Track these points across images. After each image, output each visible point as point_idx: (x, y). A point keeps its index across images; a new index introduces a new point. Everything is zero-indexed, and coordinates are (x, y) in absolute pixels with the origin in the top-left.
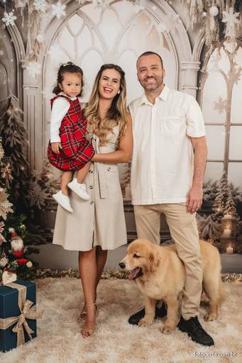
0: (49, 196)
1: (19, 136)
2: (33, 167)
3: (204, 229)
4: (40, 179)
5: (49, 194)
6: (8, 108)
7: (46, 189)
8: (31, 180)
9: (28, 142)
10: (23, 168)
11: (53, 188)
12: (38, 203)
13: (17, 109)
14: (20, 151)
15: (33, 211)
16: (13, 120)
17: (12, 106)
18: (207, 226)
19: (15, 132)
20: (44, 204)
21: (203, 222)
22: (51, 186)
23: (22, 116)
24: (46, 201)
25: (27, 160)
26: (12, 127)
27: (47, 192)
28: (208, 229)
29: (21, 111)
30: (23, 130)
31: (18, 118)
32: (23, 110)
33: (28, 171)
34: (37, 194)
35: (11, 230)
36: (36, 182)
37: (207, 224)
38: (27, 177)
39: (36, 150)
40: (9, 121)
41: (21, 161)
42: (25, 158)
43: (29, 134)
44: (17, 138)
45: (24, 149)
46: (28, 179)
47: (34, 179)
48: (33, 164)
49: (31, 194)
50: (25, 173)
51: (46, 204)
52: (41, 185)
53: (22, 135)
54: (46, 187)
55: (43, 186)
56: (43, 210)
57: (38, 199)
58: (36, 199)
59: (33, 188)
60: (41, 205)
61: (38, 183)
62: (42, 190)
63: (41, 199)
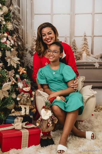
1: (17, 23)
2: (26, 42)
4: (31, 50)
6: (10, 5)
8: (25, 51)
9: (23, 27)
10: (20, 43)
12: (29, 65)
13: (16, 6)
14: (18, 32)
16: (14, 13)
17: (13, 5)
19: (15, 20)
23: (19, 10)
25: (22, 38)
26: (13, 17)
29: (18, 7)
30: (20, 19)
31: (16, 12)
32: (19, 7)
33: (23, 45)
34: (29, 59)
36: (28, 52)
38: (22, 48)
39: (28, 32)
40: (11, 14)
41: (18, 39)
42: (21, 37)
43: (23, 22)
44: (16, 24)
45: (20, 31)
46: (23, 50)
47: (27, 50)
48: (26, 41)
49: (25, 59)
50: (21, 46)
52: (31, 54)
53: (19, 22)
55: (32, 54)
56: (32, 69)
57: (29, 62)
58: (28, 62)
59: (26, 56)
60: (31, 66)
61: (29, 52)
62: (32, 57)
63: (31, 62)
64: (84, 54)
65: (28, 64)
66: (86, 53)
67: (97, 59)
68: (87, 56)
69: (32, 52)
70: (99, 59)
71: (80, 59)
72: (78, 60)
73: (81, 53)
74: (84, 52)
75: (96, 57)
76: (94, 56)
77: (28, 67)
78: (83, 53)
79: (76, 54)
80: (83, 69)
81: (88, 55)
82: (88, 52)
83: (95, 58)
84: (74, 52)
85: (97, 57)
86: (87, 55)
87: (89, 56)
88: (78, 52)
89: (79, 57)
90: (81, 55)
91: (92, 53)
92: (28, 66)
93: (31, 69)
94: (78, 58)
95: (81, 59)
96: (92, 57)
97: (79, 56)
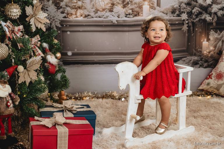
0: (65, 17)
3: (218, 46)
5: (64, 15)
7: (61, 10)
11: (68, 9)
12: (53, 24)
18: (221, 42)
20: (60, 26)
21: (217, 39)
22: (66, 6)
24: (62, 22)
27: (63, 13)
28: (221, 45)
34: (52, 14)
35: (45, 45)
36: (51, 2)
37: (220, 40)
51: (62, 25)
52: (55, 5)
54: (61, 7)
55: (58, 7)
56: (59, 32)
57: (54, 20)
58: (51, 20)
59: (47, 9)
60: (56, 26)
61: (53, 3)
62: (57, 11)
63: (56, 20)
64: (146, 7)
65: (51, 24)
66: (149, 5)
67: (167, 14)
68: (151, 10)
69: (58, 3)
70: (170, 14)
71: (138, 14)
72: (136, 16)
73: (141, 5)
74: (146, 3)
75: (165, 12)
76: (162, 10)
78: (143, 4)
79: (133, 7)
81: (152, 7)
82: (152, 4)
83: (163, 12)
84: (130, 3)
85: (167, 11)
86: (150, 7)
87: (154, 9)
88: (135, 3)
89: (137, 12)
90: (141, 7)
91: (159, 5)
92: (52, 26)
93: (57, 31)
94: (135, 13)
95: (140, 14)
96: (158, 10)
97: (137, 9)
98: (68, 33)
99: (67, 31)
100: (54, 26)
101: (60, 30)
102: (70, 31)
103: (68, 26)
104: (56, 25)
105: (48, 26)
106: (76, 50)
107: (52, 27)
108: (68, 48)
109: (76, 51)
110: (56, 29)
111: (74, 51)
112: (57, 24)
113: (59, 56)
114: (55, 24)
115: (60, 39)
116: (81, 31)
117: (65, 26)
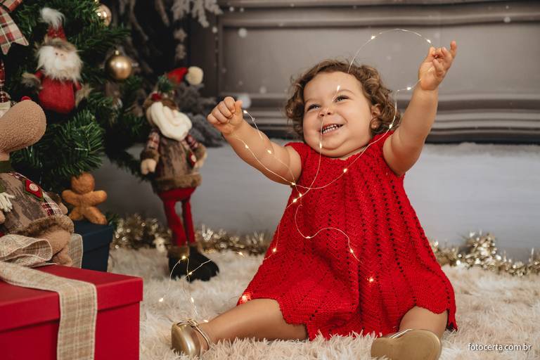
12: (199, 7)
15: (181, 34)
20: (217, 11)
35: (50, 15)
51: (224, 8)
56: (215, 30)
60: (209, 14)
65: (192, 4)
77: (190, 15)
80: (500, 22)
92: (194, 11)
93: (210, 29)
98: (243, 33)
99: (237, 28)
100: (202, 13)
101: (217, 24)
102: (250, 28)
103: (242, 10)
104: (207, 6)
105: (182, 13)
106: (263, 90)
107: (194, 16)
108: (241, 83)
109: (263, 93)
110: (208, 20)
111: (258, 92)
112: (210, 5)
113: (123, 70)
114: (204, 5)
115: (217, 55)
116: (281, 25)
117: (232, 9)
